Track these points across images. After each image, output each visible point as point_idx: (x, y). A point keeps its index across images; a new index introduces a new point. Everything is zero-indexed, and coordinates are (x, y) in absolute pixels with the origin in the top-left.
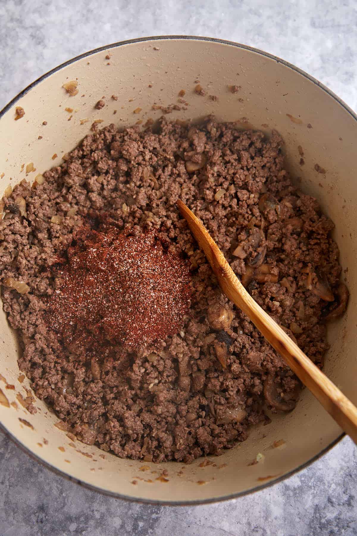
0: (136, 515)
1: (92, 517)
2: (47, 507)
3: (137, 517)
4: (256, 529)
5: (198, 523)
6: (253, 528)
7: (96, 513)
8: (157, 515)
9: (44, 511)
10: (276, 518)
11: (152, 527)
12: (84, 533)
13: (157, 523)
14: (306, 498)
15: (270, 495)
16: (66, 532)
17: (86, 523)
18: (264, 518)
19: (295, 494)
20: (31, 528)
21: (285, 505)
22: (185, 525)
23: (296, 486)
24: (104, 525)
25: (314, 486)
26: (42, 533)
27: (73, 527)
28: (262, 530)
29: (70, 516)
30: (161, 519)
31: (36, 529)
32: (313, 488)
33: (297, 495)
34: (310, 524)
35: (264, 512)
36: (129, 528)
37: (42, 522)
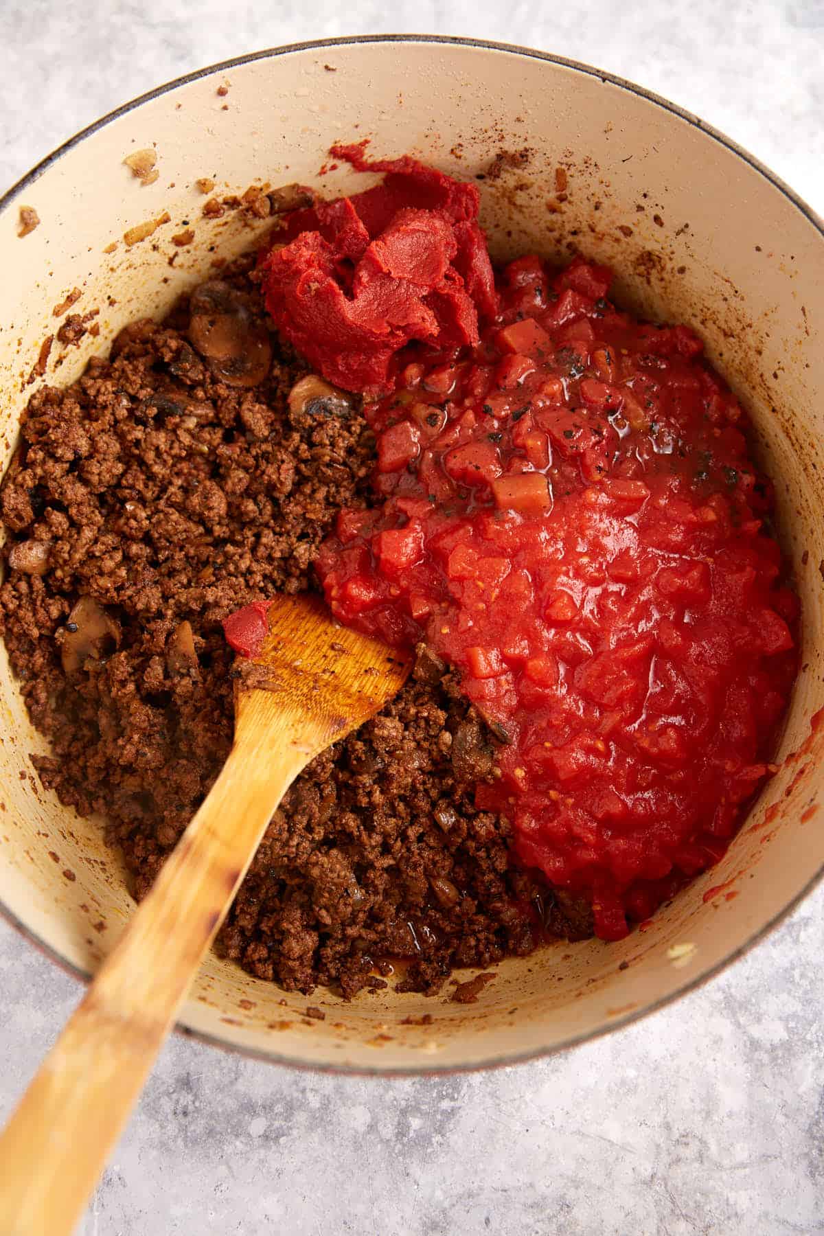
0: (403, 1103)
1: (303, 1105)
2: (198, 1079)
3: (407, 1106)
4: (684, 1139)
5: (549, 1123)
6: (676, 1135)
7: (310, 1095)
8: (452, 1103)
9: (191, 1089)
10: (730, 1115)
11: (440, 1131)
12: (282, 1140)
13: (453, 1121)
14: (800, 1068)
15: (714, 1060)
16: (242, 1139)
17: (287, 1119)
18: (704, 1114)
19: (774, 1059)
20: (162, 1127)
21: (750, 1084)
22: (517, 1127)
23: (776, 1041)
24: (330, 1122)
25: (817, 1042)
26: (185, 1140)
27: (258, 1126)
28: (698, 1143)
29: (250, 1100)
30: (462, 1113)
31: (172, 1128)
32: (816, 1045)
33: (779, 1061)
34: (809, 1130)
35: (702, 1100)
36: (388, 1131)
37: (185, 1114)
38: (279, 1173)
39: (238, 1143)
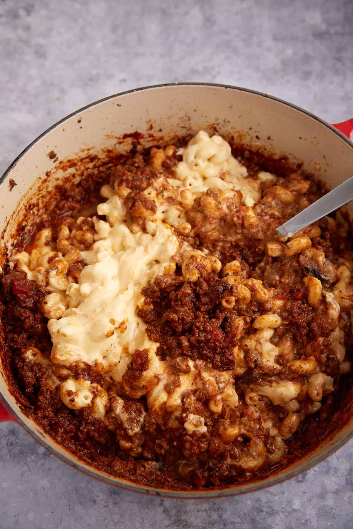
38: (49, 469)
39: (33, 457)
